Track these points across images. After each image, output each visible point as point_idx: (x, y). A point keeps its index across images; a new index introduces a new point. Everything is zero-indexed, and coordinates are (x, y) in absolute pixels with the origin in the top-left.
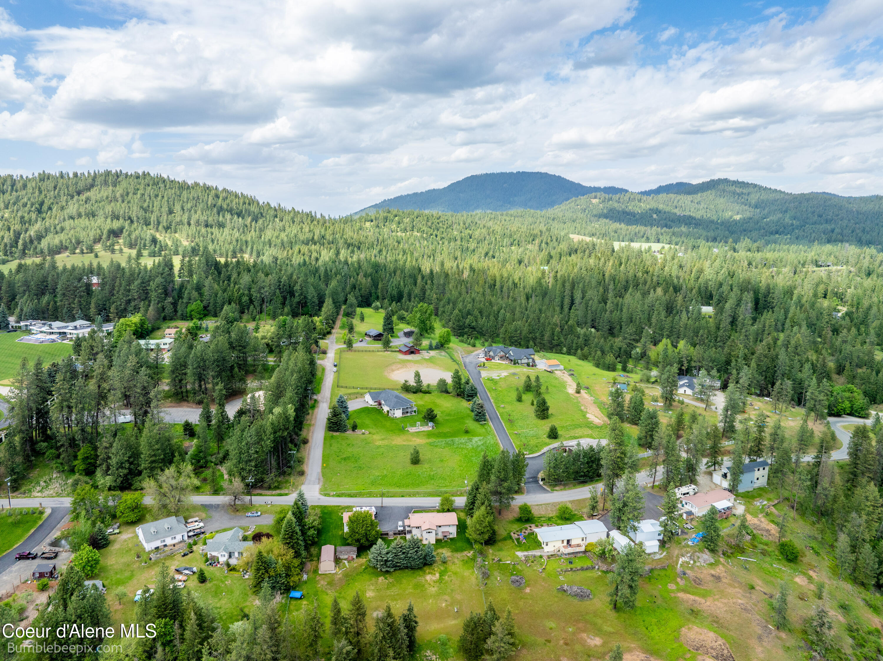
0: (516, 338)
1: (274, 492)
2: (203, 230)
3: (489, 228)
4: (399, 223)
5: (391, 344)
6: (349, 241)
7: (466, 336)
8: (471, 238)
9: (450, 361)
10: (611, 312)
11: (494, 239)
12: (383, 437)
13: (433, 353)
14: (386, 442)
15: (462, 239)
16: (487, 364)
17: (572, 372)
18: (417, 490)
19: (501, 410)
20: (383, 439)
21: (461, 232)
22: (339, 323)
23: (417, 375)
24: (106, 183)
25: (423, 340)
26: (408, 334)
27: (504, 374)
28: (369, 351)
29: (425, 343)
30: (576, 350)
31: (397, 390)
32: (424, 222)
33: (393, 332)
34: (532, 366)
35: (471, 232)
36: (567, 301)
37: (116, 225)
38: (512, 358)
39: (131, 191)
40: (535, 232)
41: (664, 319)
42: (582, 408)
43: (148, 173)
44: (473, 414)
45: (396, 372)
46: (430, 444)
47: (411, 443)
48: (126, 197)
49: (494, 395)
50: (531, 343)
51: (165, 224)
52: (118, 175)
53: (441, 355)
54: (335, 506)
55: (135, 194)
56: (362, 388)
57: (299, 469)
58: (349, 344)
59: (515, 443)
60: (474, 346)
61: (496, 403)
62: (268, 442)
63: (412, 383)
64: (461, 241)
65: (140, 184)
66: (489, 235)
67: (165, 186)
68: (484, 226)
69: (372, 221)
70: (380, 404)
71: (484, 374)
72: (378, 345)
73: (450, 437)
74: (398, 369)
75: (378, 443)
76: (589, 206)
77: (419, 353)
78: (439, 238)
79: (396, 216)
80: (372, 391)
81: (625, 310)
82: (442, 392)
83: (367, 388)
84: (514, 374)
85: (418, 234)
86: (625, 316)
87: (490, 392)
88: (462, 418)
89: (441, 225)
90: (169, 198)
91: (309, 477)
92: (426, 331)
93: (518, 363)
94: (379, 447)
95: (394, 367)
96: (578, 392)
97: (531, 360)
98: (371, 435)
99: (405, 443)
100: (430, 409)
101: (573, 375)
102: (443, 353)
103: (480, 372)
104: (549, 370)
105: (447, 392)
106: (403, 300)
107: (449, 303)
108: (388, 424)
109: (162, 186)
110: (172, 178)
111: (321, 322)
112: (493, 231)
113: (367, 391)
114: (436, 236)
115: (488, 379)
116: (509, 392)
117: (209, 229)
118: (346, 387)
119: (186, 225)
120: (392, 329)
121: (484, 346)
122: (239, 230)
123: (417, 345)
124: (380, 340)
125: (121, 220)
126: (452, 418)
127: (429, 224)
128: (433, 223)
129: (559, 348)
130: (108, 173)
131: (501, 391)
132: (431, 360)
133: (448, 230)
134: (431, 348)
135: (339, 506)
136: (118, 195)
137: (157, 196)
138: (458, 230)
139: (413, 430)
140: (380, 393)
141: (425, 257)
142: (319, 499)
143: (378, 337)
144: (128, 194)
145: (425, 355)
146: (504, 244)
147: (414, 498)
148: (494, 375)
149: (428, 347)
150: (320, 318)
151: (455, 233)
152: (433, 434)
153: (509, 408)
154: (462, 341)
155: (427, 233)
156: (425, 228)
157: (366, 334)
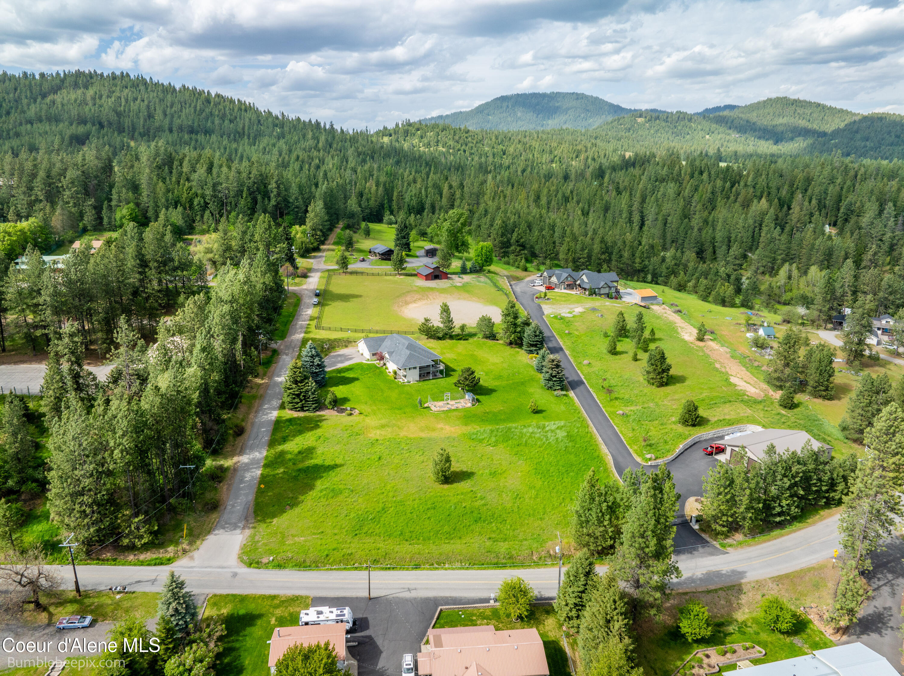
0: (582, 260)
1: (142, 557)
2: (186, 137)
3: (525, 144)
4: (422, 137)
5: (405, 265)
6: (360, 150)
7: (512, 256)
8: (504, 154)
9: (493, 290)
10: (700, 230)
11: (531, 156)
12: (383, 421)
13: (467, 278)
14: (387, 433)
15: (494, 155)
16: (550, 294)
17: (677, 308)
18: (447, 548)
19: (586, 370)
20: (383, 426)
21: (493, 148)
22: (332, 237)
23: (446, 310)
24: (76, 85)
25: (453, 260)
26: (431, 253)
27: (579, 310)
28: (373, 274)
29: (456, 264)
30: (668, 277)
31: (413, 333)
32: (450, 137)
33: (410, 250)
34: (617, 298)
35: (504, 148)
36: (636, 218)
37: (81, 130)
38: (587, 286)
39: (105, 93)
40: (579, 147)
41: (778, 237)
42: (718, 366)
43: (128, 75)
44: (541, 377)
45: (412, 306)
46: (471, 438)
47: (433, 435)
48: (98, 101)
49: (569, 343)
50: (605, 266)
51: (142, 130)
52: (91, 76)
53: (480, 282)
54: (264, 597)
55: (109, 97)
56: (356, 331)
57: (209, 495)
58: (344, 263)
59: (624, 435)
60: (526, 270)
61: (575, 357)
62: (117, 453)
63: (437, 322)
64: (494, 157)
65: (116, 86)
66: (525, 151)
67: (147, 89)
68: (520, 142)
69: (391, 135)
70: (382, 358)
71: (548, 309)
72: (388, 267)
73: (504, 421)
74: (415, 302)
75: (375, 434)
76: (633, 126)
77: (447, 278)
78: (467, 153)
79: (418, 130)
80: (371, 335)
81: (719, 226)
82: (487, 337)
83: (363, 331)
84: (594, 309)
85: (444, 150)
86: (719, 235)
87: (562, 338)
88: (523, 383)
89: (470, 139)
90: (149, 102)
91: (225, 516)
92: (457, 248)
93: (595, 293)
94: (374, 443)
95: (408, 299)
96: (701, 339)
97: (613, 290)
98: (362, 417)
99: (423, 435)
100: (469, 369)
101: (680, 311)
102: (483, 279)
103: (540, 307)
104: (643, 304)
105: (492, 337)
106: (425, 213)
107: (485, 215)
108: (394, 395)
109: (142, 88)
110: (155, 80)
111: (304, 232)
112: (530, 146)
113: (363, 335)
114: (465, 151)
115: (555, 317)
116: (592, 337)
117: (194, 136)
118: (330, 329)
119: (167, 131)
120: (408, 245)
121: (539, 270)
122: (229, 137)
123: (443, 266)
124: (390, 260)
125: (89, 126)
126: (504, 383)
127: (457, 138)
128: (460, 137)
129: (642, 275)
130: (79, 74)
131: (578, 337)
132: (465, 288)
133: (478, 145)
134: (464, 271)
135: (274, 597)
136: (88, 98)
137: (135, 99)
138: (489, 145)
139: (436, 406)
140: (382, 340)
141: (452, 169)
142: (235, 575)
143: (387, 255)
144: (101, 97)
145: (457, 280)
146: (544, 161)
147: (441, 572)
148: (564, 312)
149: (459, 270)
150: (303, 227)
151: (486, 149)
152: (475, 416)
153: (597, 366)
154: (508, 263)
155: (454, 148)
156: (451, 143)
157: (370, 252)
